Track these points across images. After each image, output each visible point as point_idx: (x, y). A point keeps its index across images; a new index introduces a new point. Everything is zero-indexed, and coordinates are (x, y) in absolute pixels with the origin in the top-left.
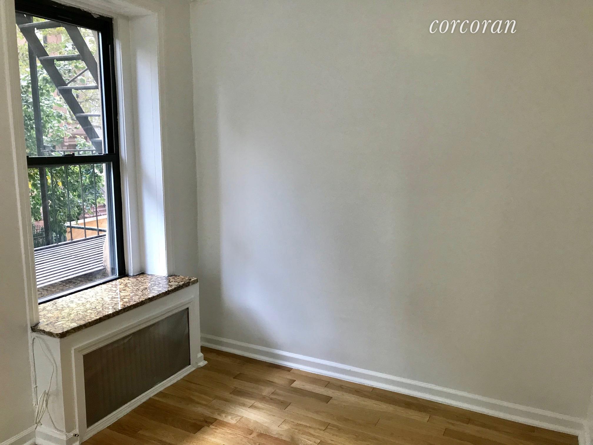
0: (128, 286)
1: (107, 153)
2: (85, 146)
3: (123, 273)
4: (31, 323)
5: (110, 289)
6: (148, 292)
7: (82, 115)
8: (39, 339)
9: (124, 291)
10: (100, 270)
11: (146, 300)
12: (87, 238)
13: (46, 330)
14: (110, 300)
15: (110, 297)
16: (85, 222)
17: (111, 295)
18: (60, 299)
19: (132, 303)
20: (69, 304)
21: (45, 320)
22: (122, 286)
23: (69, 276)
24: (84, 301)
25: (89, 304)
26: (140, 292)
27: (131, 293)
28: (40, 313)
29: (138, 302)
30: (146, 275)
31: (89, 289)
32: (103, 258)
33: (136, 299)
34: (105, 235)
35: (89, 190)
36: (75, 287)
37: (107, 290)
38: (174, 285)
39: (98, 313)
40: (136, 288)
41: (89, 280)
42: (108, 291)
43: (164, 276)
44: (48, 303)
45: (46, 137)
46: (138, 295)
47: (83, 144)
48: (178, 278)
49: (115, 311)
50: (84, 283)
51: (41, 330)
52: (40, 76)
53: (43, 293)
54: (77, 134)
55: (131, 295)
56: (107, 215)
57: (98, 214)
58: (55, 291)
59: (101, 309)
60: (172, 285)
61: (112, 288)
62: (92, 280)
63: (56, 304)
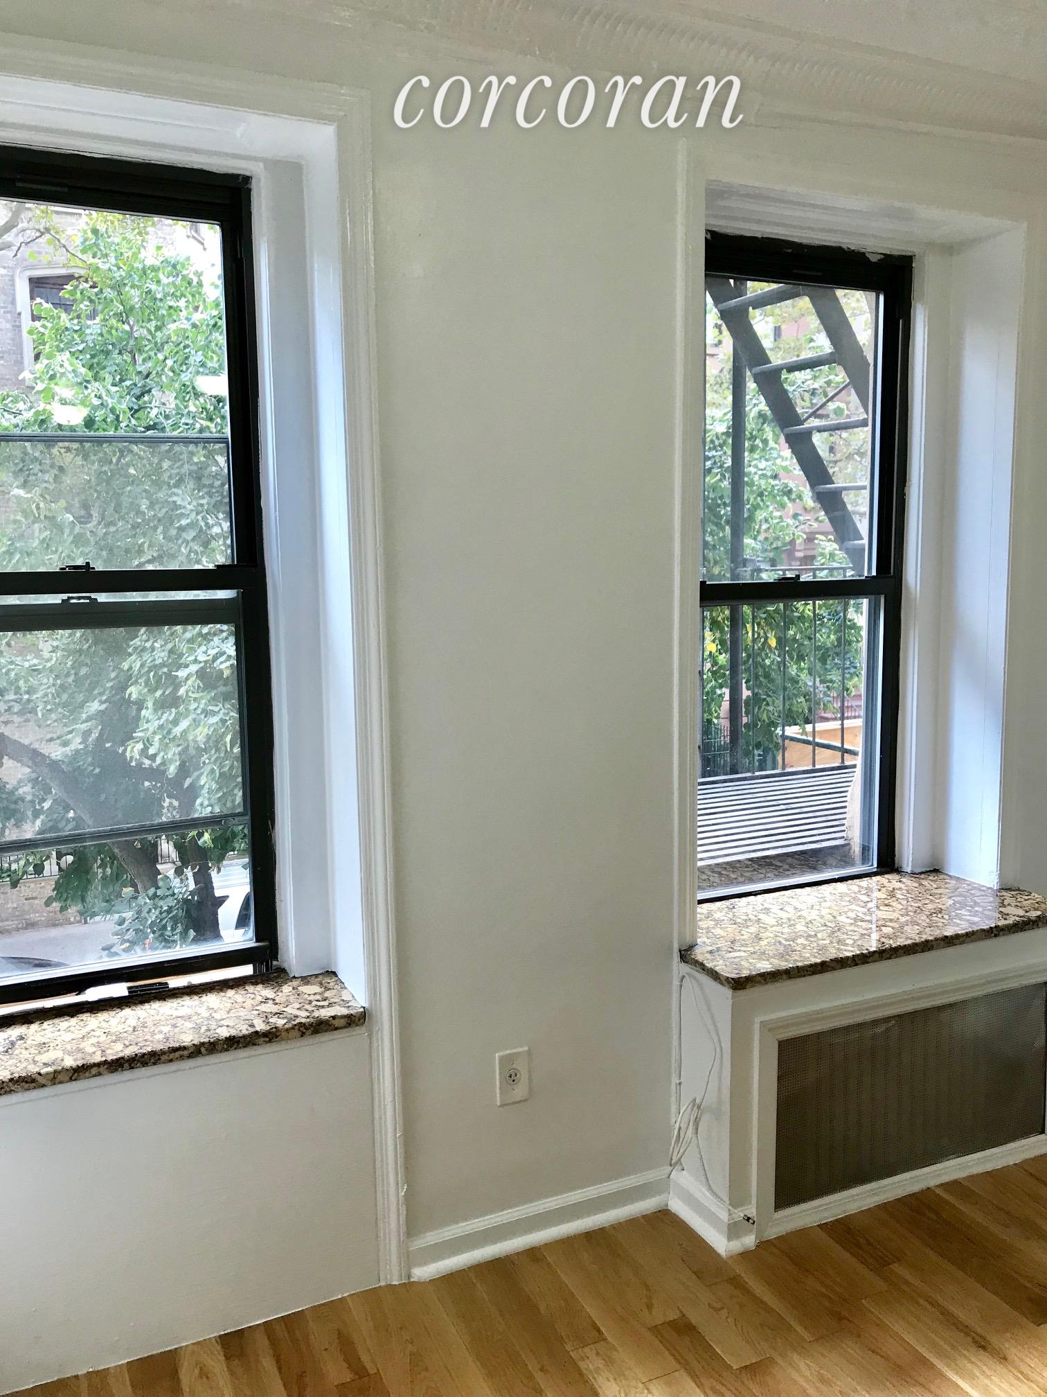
0: (898, 896)
1: (874, 573)
2: (833, 558)
3: (888, 863)
4: (679, 941)
5: (853, 895)
6: (944, 921)
7: (829, 488)
8: (693, 981)
9: (886, 908)
10: (836, 847)
11: (936, 939)
12: (817, 767)
13: (707, 965)
14: (851, 924)
15: (852, 915)
16: (817, 729)
17: (855, 912)
18: (744, 899)
19: (901, 941)
20: (761, 916)
21: (708, 941)
22: (882, 895)
23: (768, 849)
24: (791, 913)
25: (804, 923)
26: (924, 917)
27: (902, 915)
28: (700, 923)
29: (917, 941)
30: (941, 877)
31: (808, 889)
32: (845, 819)
33: (911, 935)
34: (854, 766)
35: (834, 659)
36: (778, 876)
37: (847, 899)
38: (1015, 914)
39: (820, 950)
40: (916, 905)
41: (810, 867)
42: (849, 901)
43: (988, 886)
44: (718, 904)
45: (753, 541)
46: (918, 925)
47: (830, 554)
48: (1027, 898)
49: (858, 952)
50: (797, 872)
51: (697, 962)
52: (754, 410)
53: (711, 878)
54: (818, 533)
55: (903, 919)
56: (861, 720)
57: (846, 715)
58: (736, 879)
59: (827, 942)
60: (1008, 914)
61: (859, 896)
62: (815, 868)
63: (734, 910)
